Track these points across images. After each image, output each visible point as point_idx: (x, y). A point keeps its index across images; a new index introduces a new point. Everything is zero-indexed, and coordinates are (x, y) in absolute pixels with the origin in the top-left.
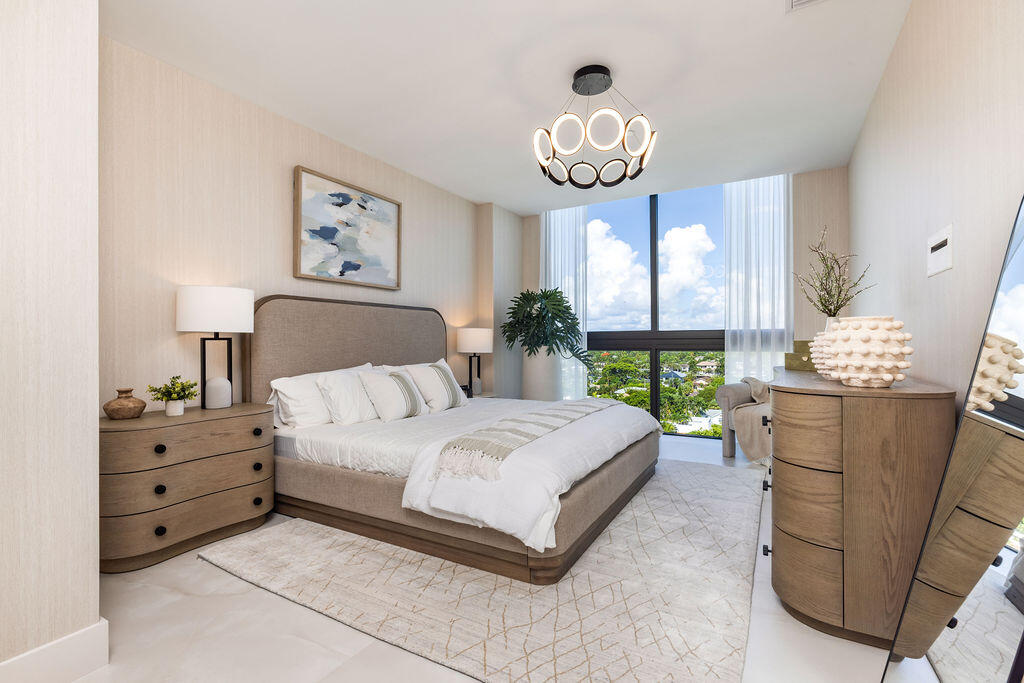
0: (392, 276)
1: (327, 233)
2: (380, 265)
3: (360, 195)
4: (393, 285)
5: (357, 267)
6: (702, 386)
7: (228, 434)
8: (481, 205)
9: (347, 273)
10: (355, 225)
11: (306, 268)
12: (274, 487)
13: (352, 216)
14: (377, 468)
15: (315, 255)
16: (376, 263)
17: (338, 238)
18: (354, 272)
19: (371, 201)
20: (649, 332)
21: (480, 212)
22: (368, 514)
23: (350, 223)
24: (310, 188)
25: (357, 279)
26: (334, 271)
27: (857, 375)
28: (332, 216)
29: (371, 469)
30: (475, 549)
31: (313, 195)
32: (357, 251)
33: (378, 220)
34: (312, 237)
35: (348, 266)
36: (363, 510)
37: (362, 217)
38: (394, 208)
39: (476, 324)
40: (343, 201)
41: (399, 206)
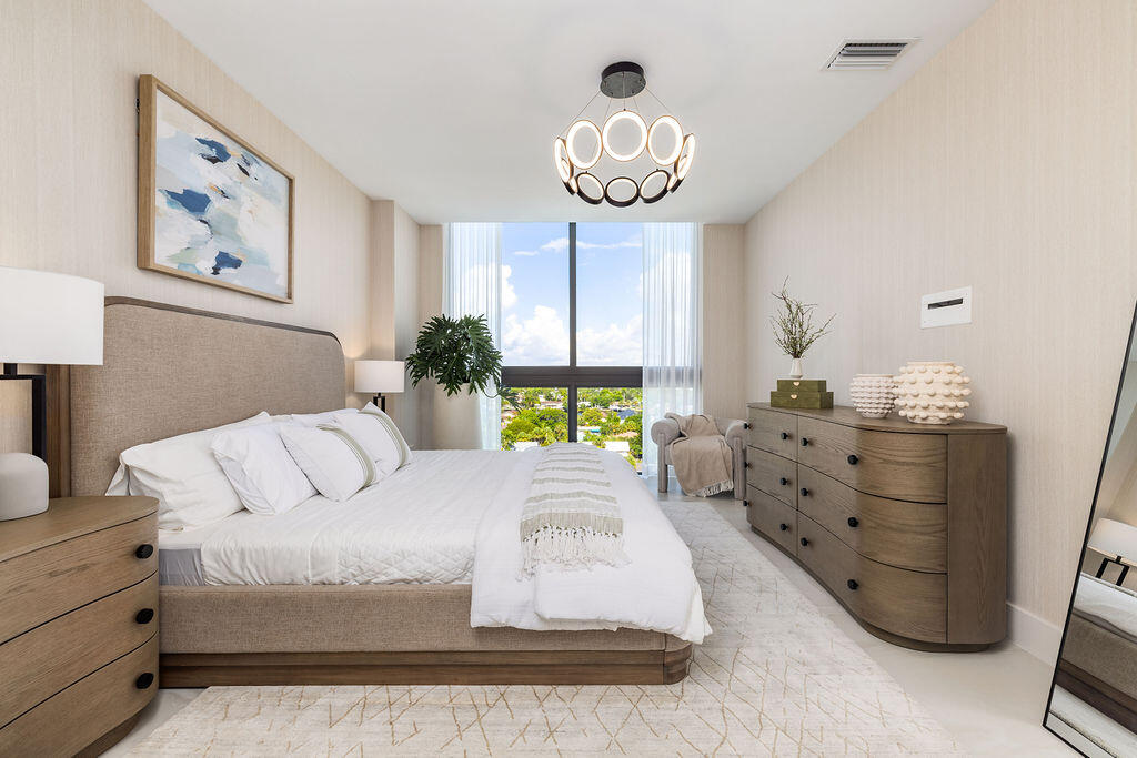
0: (282, 281)
1: (193, 202)
2: (266, 264)
3: (242, 151)
4: (282, 295)
5: (236, 264)
6: (509, 419)
7: (85, 567)
8: (378, 201)
9: (224, 271)
10: (234, 198)
11: (162, 255)
12: (160, 644)
13: (230, 183)
14: (397, 575)
15: (175, 234)
16: (262, 261)
17: (210, 212)
18: (232, 270)
19: (255, 164)
20: (567, 367)
21: (377, 210)
22: (390, 649)
23: (227, 192)
24: (169, 122)
25: (237, 283)
26: (205, 266)
27: (936, 414)
28: (204, 177)
29: (383, 578)
30: (585, 660)
31: (173, 134)
32: (238, 239)
33: (264, 195)
34: (170, 203)
35: (224, 260)
36: (379, 646)
37: (243, 186)
38: (284, 183)
39: (372, 354)
40: (218, 156)
41: (291, 181)
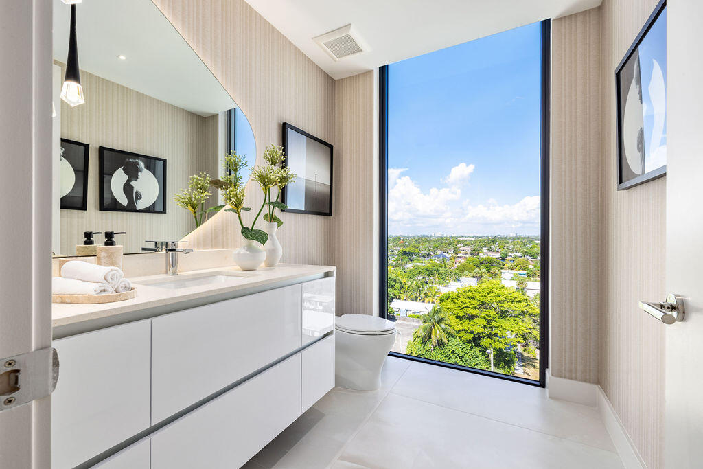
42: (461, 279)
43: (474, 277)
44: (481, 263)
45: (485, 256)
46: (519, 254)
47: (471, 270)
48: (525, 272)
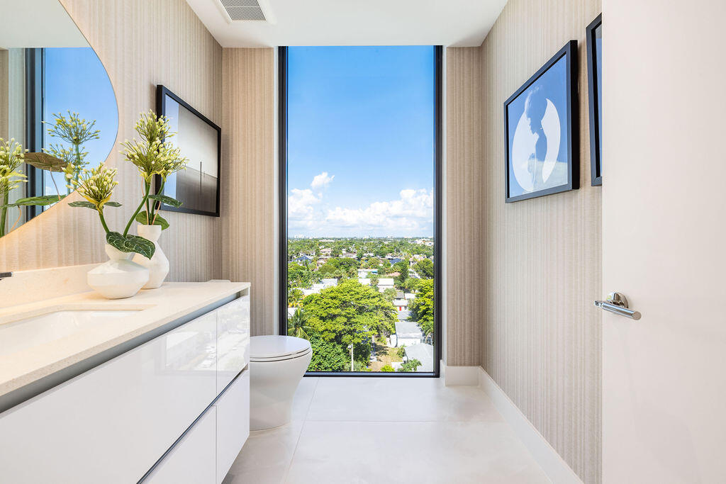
42: (323, 280)
43: (335, 278)
44: (341, 264)
45: (344, 257)
46: (372, 254)
47: (332, 271)
48: (376, 270)
